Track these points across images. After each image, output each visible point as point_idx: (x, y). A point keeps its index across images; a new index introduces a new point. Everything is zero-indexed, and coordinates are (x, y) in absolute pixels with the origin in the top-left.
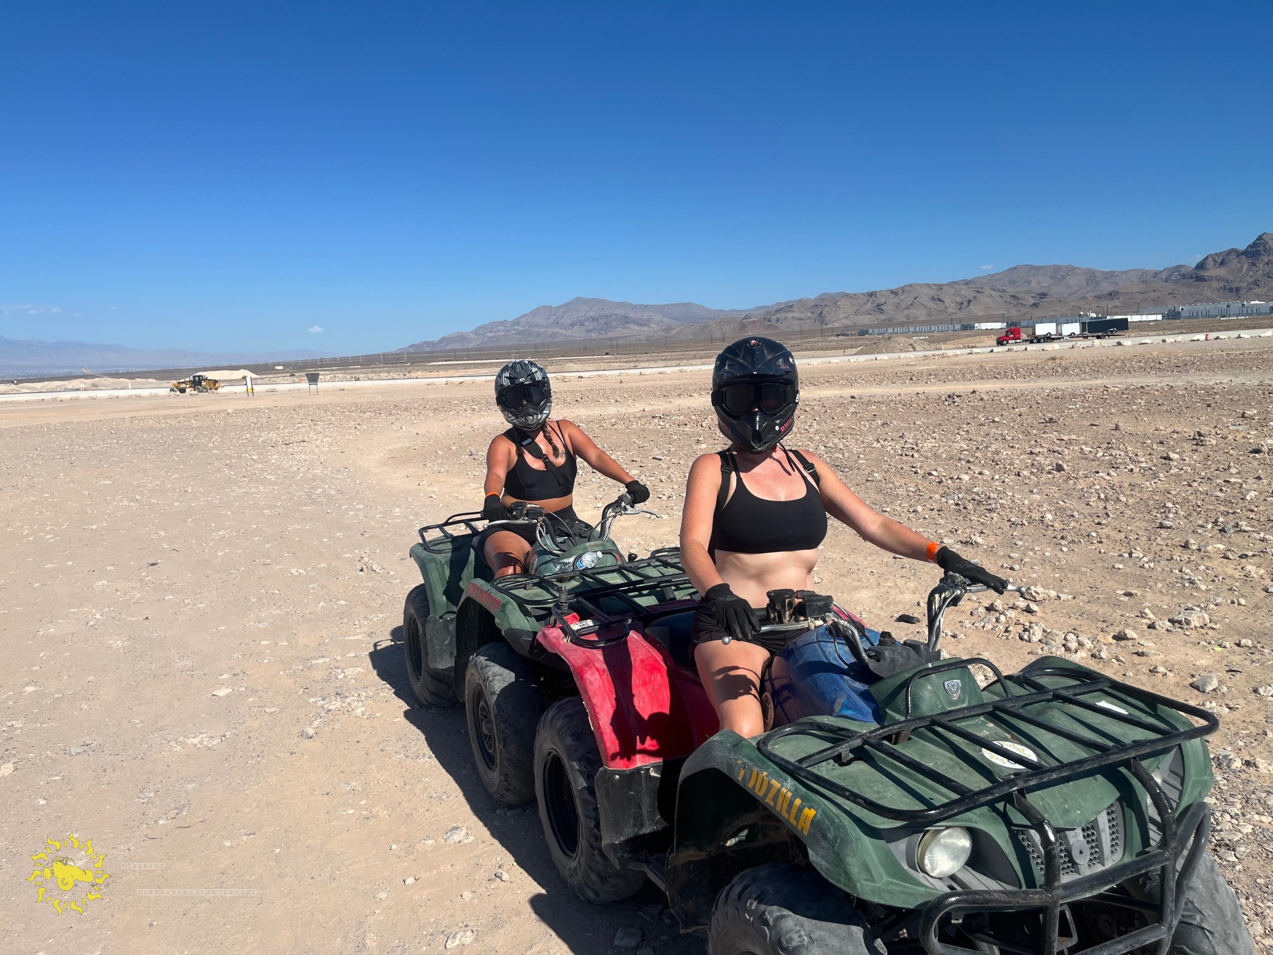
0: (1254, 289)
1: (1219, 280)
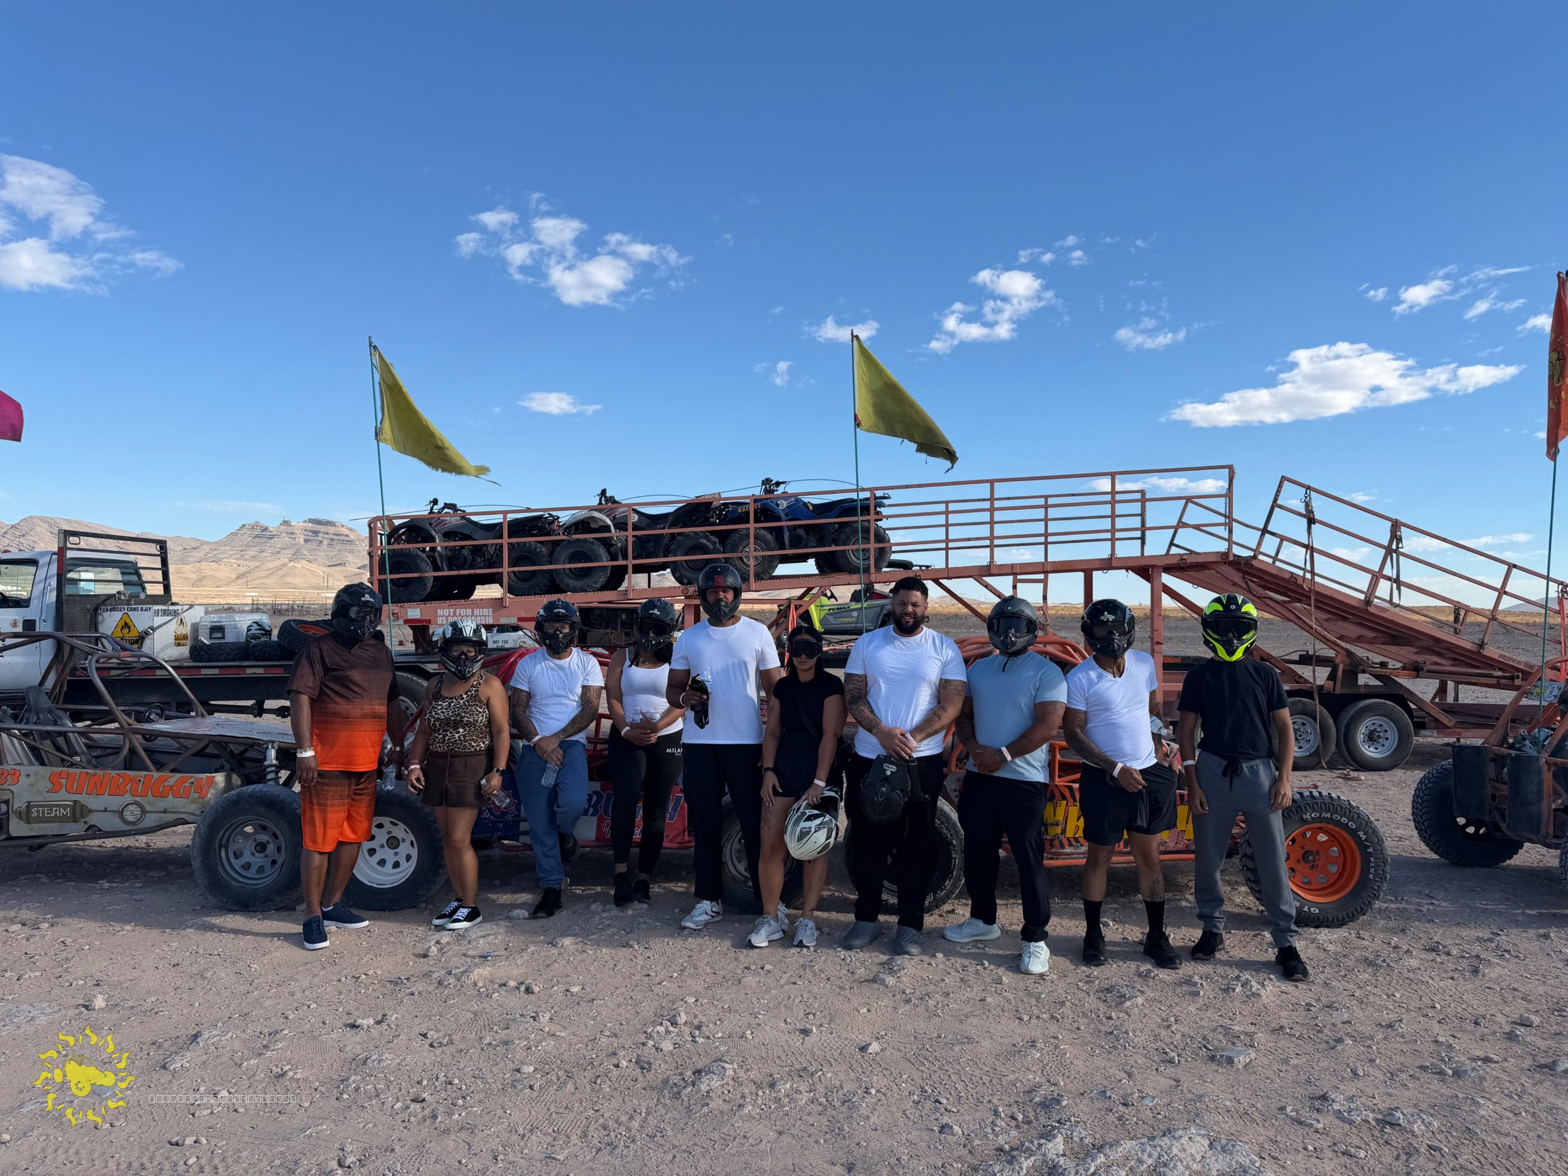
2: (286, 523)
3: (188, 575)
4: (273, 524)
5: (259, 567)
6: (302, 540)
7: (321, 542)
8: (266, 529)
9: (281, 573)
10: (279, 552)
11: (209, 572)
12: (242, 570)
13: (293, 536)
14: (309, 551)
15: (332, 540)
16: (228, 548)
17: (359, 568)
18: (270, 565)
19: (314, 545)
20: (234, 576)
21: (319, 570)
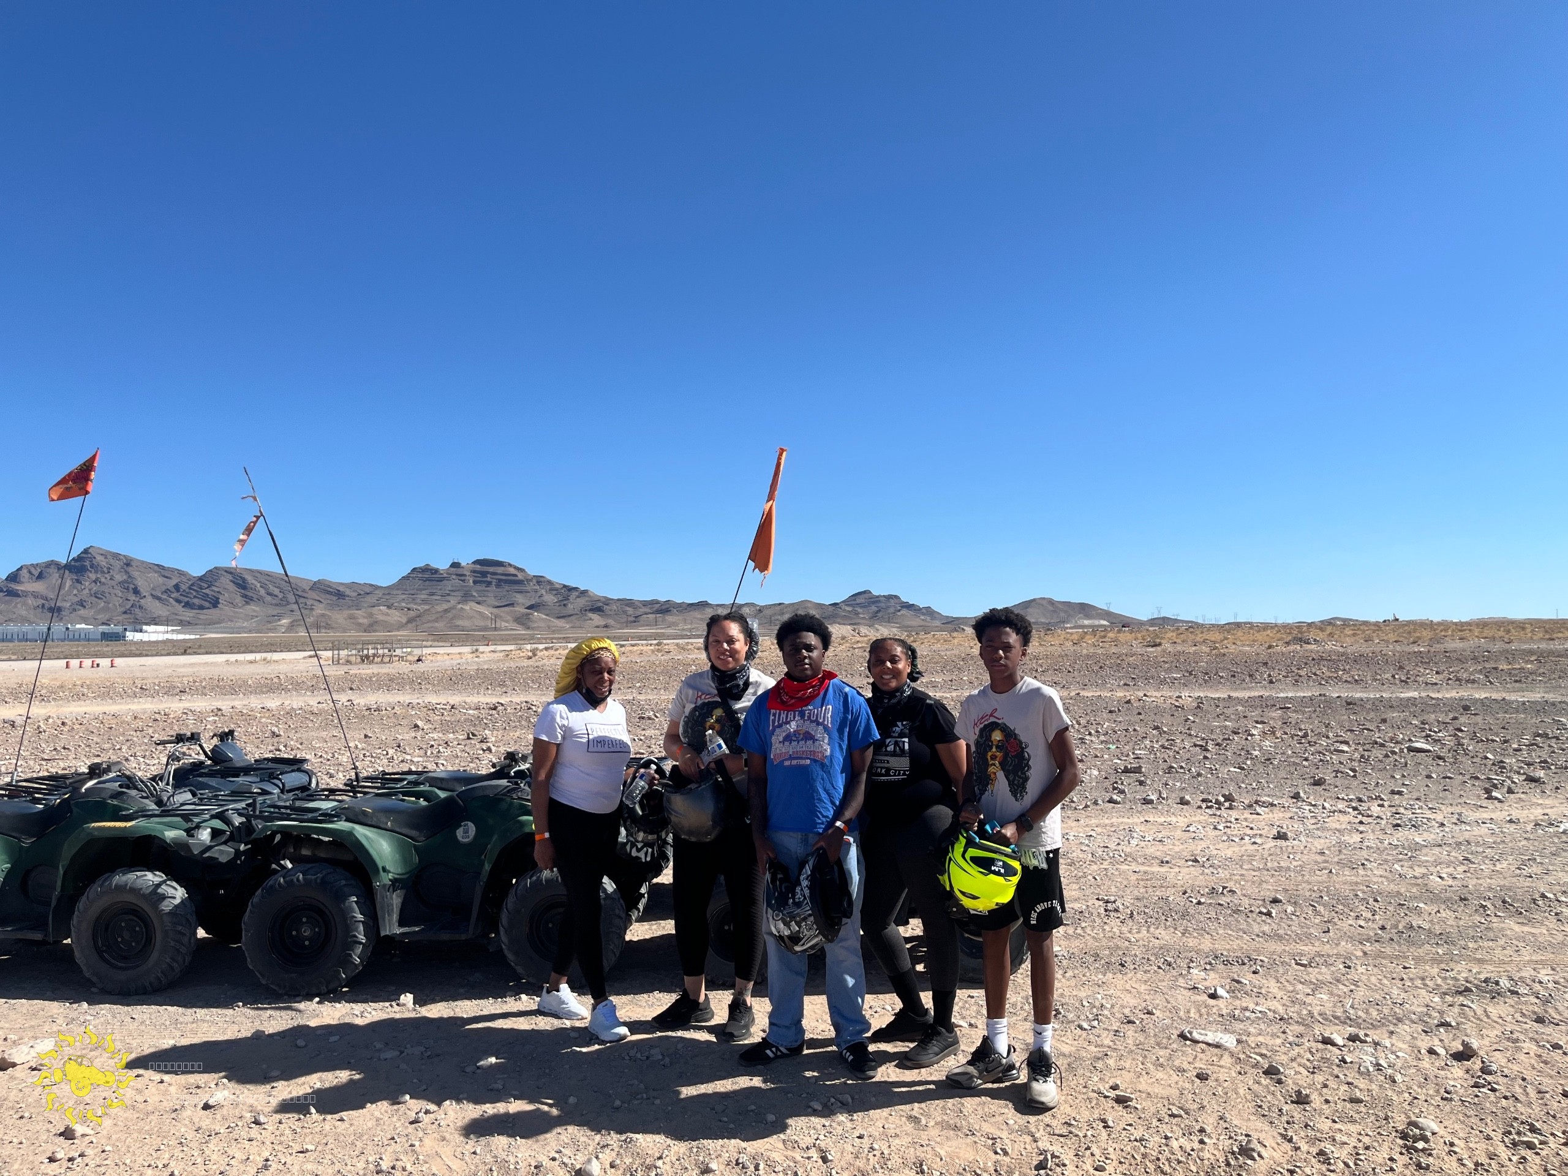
0: (79, 610)
1: (36, 597)
2: (456, 565)
3: (360, 621)
4: (442, 564)
5: (429, 610)
6: (471, 581)
7: (489, 584)
8: (436, 571)
9: (450, 615)
10: (449, 595)
11: (381, 618)
12: (412, 614)
13: (463, 578)
14: (477, 591)
15: (500, 580)
16: (400, 592)
17: (527, 608)
18: (440, 608)
19: (482, 587)
20: (404, 620)
21: (486, 611)
